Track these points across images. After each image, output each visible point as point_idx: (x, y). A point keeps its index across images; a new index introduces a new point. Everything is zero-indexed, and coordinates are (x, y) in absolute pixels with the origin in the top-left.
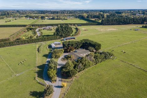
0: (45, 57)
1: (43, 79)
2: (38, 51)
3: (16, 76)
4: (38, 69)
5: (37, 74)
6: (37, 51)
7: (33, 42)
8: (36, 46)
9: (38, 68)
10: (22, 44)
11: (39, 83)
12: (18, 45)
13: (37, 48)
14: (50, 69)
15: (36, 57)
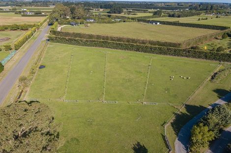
0: (216, 94)
1: (177, 134)
2: (213, 78)
3: (142, 103)
4: (183, 110)
5: (174, 118)
6: (210, 77)
7: (215, 59)
8: (215, 68)
9: (186, 108)
10: (194, 57)
11: (164, 137)
12: (187, 56)
13: (215, 72)
14: (201, 124)
15: (198, 87)
